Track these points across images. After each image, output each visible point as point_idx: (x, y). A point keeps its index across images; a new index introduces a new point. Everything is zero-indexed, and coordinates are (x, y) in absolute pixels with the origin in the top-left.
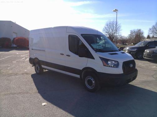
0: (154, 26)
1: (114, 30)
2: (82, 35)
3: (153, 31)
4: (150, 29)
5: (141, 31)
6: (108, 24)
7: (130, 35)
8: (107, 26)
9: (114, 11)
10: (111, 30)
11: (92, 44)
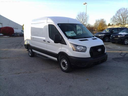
0: (114, 16)
1: (84, 19)
2: (58, 24)
3: (113, 20)
4: (111, 19)
5: (104, 20)
6: (79, 15)
7: (95, 23)
8: (78, 17)
9: (84, 4)
10: (81, 20)
11: (66, 32)
